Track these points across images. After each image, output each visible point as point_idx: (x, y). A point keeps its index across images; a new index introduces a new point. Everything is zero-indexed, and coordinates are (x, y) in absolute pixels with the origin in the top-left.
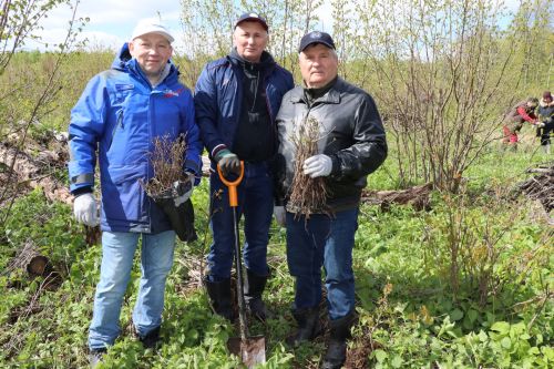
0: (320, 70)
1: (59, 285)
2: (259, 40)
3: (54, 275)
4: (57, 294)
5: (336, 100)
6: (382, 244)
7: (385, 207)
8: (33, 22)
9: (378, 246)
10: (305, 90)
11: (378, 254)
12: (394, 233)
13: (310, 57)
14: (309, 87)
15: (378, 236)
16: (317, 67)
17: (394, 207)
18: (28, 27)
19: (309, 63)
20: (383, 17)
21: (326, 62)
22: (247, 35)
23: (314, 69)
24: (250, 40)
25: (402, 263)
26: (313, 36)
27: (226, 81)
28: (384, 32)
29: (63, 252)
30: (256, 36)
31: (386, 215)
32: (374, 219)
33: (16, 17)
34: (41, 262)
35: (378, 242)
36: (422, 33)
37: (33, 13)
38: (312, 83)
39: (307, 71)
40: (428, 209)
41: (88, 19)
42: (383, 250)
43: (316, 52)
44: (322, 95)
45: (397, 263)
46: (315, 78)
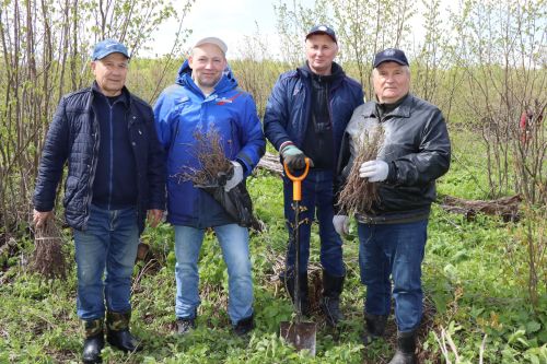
0: (393, 86)
1: (157, 270)
2: (327, 52)
3: (153, 262)
4: (156, 278)
5: (406, 113)
6: (464, 252)
7: (470, 216)
8: (146, 35)
9: (459, 253)
10: (377, 105)
11: (458, 262)
12: (478, 242)
13: (383, 74)
14: (381, 102)
15: (461, 244)
16: (390, 84)
17: (481, 217)
18: (141, 40)
19: (383, 80)
20: (477, 26)
21: (399, 79)
22: (316, 47)
23: (387, 85)
24: (318, 52)
25: (482, 271)
26: (387, 53)
27: (297, 91)
28: (478, 42)
29: (162, 242)
30: (324, 47)
31: (471, 225)
32: (458, 227)
33: (132, 31)
34: (144, 249)
35: (460, 250)
36: (518, 42)
37: (147, 27)
38: (384, 98)
39: (380, 87)
40: (516, 220)
41: (191, 31)
42: (464, 258)
43: (390, 69)
44: (393, 109)
45: (476, 271)
46: (387, 93)
